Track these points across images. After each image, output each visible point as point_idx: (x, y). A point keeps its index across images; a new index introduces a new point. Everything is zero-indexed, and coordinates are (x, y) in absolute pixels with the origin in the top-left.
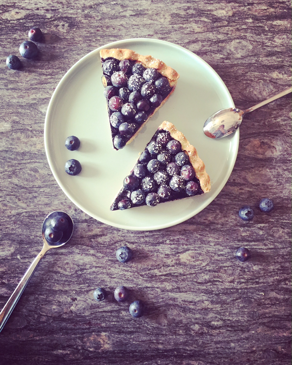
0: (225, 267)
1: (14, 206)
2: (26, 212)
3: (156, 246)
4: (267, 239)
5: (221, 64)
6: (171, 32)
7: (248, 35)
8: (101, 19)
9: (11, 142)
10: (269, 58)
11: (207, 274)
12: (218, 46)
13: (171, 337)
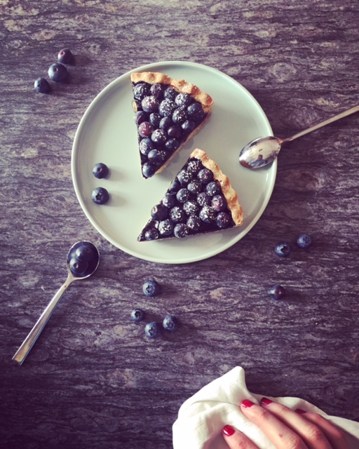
0: (258, 305)
1: (39, 235)
2: (51, 242)
3: (185, 281)
4: (305, 278)
5: (262, 89)
6: (209, 54)
7: (292, 57)
8: (134, 40)
9: (37, 169)
10: (315, 83)
11: (238, 313)
12: (259, 70)
13: (198, 376)
